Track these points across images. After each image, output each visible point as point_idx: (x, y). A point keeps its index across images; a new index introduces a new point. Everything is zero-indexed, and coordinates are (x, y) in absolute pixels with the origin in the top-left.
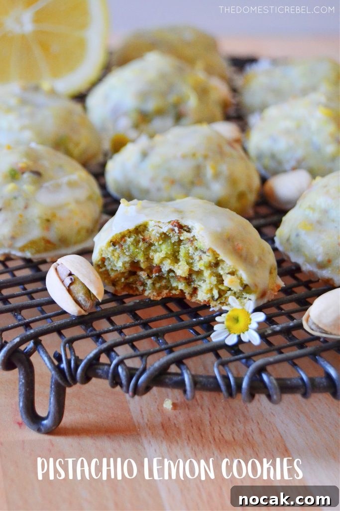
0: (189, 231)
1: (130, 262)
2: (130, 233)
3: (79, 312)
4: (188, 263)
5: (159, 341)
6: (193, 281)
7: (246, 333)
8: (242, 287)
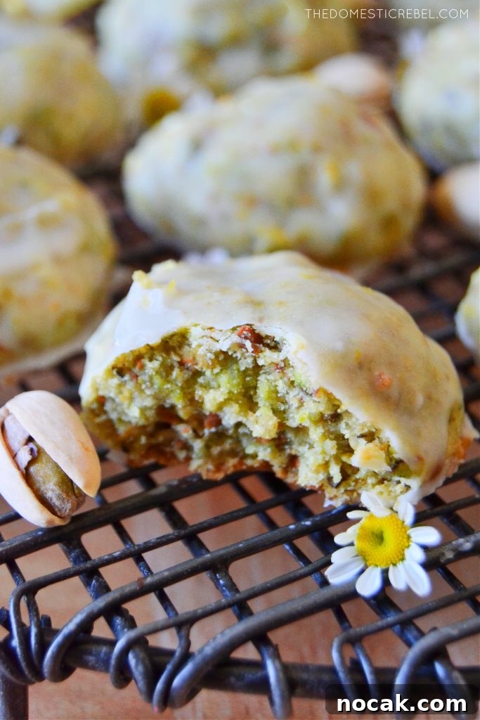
0: (275, 347)
1: (155, 407)
2: (151, 351)
3: (49, 522)
4: (276, 412)
5: (218, 580)
6: (290, 443)
7: (400, 566)
8: (389, 465)
